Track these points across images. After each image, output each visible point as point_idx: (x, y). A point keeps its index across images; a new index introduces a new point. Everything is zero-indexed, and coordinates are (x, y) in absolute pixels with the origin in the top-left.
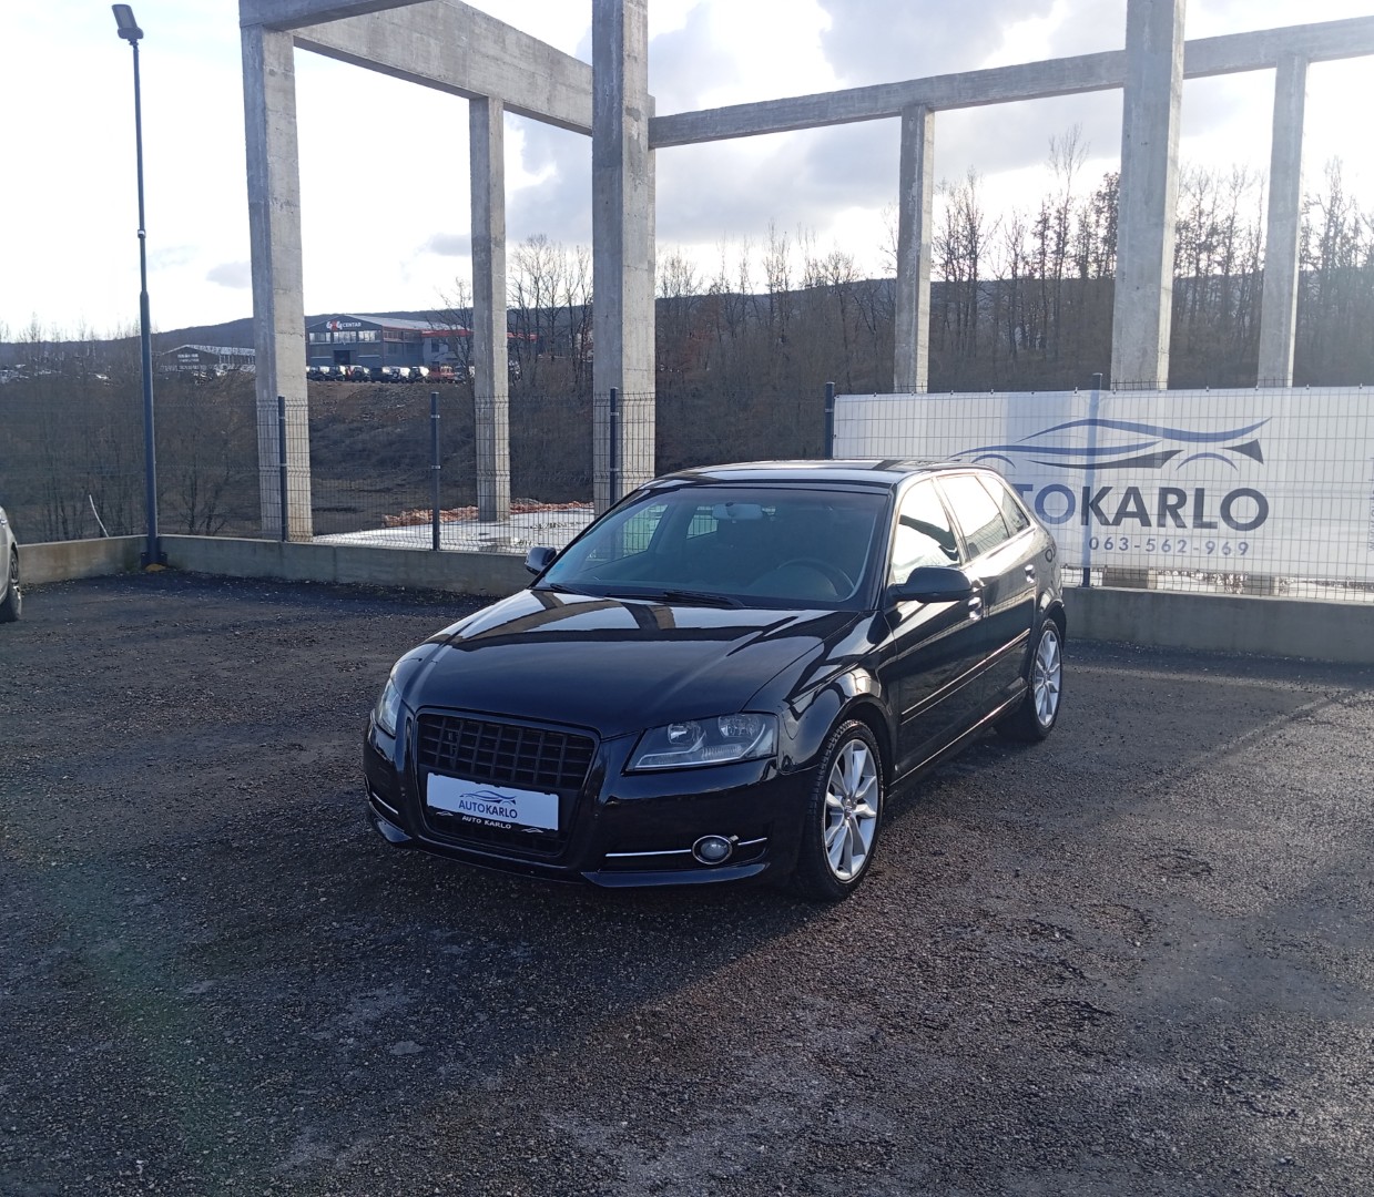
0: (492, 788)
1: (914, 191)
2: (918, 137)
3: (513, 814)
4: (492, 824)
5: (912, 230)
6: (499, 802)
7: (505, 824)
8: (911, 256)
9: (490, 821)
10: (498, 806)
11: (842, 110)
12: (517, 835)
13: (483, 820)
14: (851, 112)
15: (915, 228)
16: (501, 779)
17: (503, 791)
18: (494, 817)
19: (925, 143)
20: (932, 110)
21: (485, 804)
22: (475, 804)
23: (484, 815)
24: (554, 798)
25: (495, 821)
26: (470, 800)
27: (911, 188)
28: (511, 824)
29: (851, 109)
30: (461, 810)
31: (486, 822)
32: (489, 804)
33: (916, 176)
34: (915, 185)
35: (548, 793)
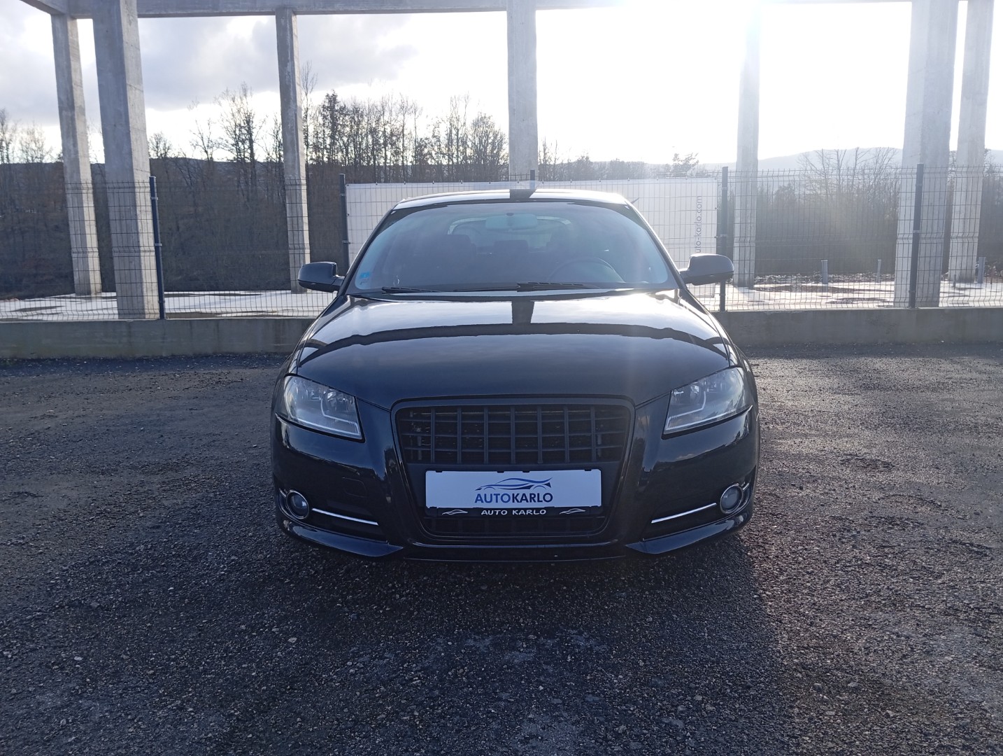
0: (520, 474)
1: (289, 68)
2: (289, 32)
3: (548, 498)
4: (522, 512)
5: (289, 95)
6: (529, 487)
7: (538, 510)
8: (291, 114)
9: (519, 510)
10: (527, 492)
11: (230, 6)
12: (556, 519)
13: (510, 510)
14: (237, 8)
15: (292, 94)
16: (527, 462)
17: (534, 475)
18: (524, 505)
19: (294, 36)
20: (295, 14)
21: (510, 493)
22: (497, 495)
23: (511, 505)
24: (596, 474)
25: (525, 510)
26: (489, 492)
27: (286, 66)
28: (545, 508)
29: (237, 5)
30: (479, 505)
31: (514, 512)
32: (516, 492)
33: (289, 58)
34: (289, 64)
35: (588, 469)
